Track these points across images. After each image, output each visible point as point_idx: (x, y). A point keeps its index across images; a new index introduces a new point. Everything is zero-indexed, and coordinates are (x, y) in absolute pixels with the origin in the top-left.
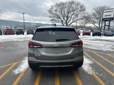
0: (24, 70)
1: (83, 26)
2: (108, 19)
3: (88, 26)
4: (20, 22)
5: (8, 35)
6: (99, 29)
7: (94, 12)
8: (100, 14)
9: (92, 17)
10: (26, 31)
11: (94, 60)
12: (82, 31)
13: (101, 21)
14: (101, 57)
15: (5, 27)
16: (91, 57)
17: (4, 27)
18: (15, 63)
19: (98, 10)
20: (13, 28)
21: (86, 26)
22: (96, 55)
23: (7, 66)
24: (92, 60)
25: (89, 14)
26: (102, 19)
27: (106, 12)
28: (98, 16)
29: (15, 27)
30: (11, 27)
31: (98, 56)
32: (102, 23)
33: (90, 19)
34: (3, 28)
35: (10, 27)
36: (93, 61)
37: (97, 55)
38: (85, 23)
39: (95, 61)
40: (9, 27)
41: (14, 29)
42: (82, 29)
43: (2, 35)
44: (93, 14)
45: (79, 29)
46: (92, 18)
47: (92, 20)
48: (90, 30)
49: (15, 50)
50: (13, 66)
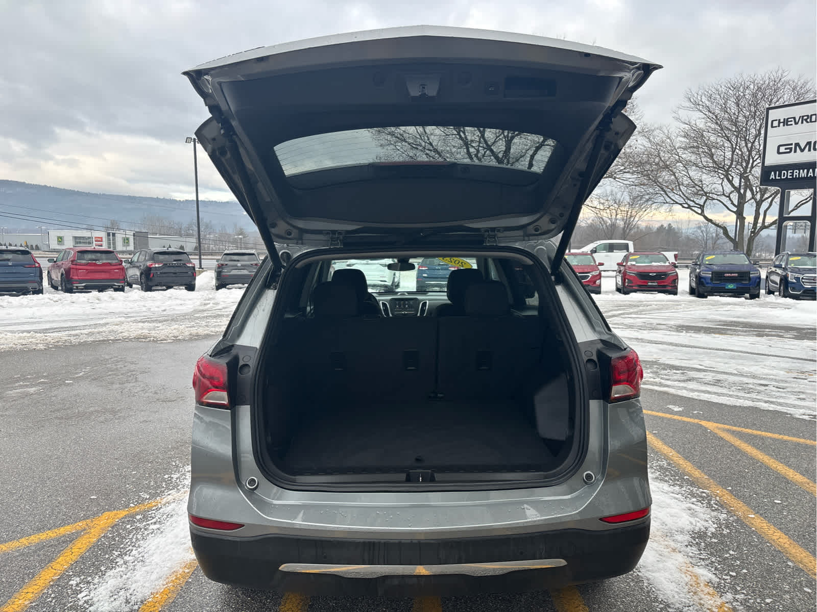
0: (160, 585)
1: (621, 224)
2: (803, 173)
3: (656, 226)
4: (174, 202)
5: (87, 289)
6: (737, 245)
7: (699, 120)
8: (741, 134)
9: (687, 156)
10: (210, 263)
11: (728, 498)
12: (610, 261)
13: (748, 186)
14: (781, 468)
15: (69, 236)
16: (697, 473)
17: (60, 240)
18: (106, 520)
19: (725, 109)
20: (126, 241)
21: (643, 225)
22: (738, 450)
23: (41, 546)
24: (709, 498)
25: (659, 136)
26: (757, 171)
27: (786, 122)
28: (729, 154)
29: (141, 238)
30: (111, 236)
31: (753, 461)
32: (759, 204)
33: (665, 176)
34: (54, 245)
35: (103, 235)
36: (722, 505)
37: (744, 454)
38: (631, 205)
39: (740, 507)
40: (98, 238)
41: (131, 248)
42: (611, 248)
43: (39, 291)
44: (686, 136)
45: (588, 248)
46: (687, 164)
47: (686, 181)
48: (670, 255)
49: (114, 412)
50: (80, 547)
